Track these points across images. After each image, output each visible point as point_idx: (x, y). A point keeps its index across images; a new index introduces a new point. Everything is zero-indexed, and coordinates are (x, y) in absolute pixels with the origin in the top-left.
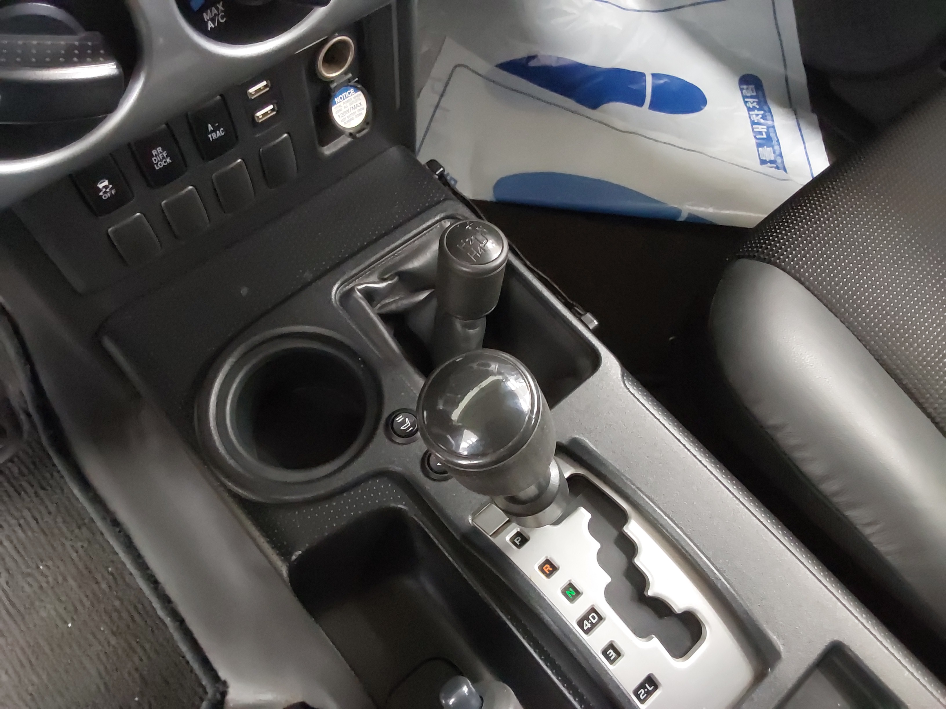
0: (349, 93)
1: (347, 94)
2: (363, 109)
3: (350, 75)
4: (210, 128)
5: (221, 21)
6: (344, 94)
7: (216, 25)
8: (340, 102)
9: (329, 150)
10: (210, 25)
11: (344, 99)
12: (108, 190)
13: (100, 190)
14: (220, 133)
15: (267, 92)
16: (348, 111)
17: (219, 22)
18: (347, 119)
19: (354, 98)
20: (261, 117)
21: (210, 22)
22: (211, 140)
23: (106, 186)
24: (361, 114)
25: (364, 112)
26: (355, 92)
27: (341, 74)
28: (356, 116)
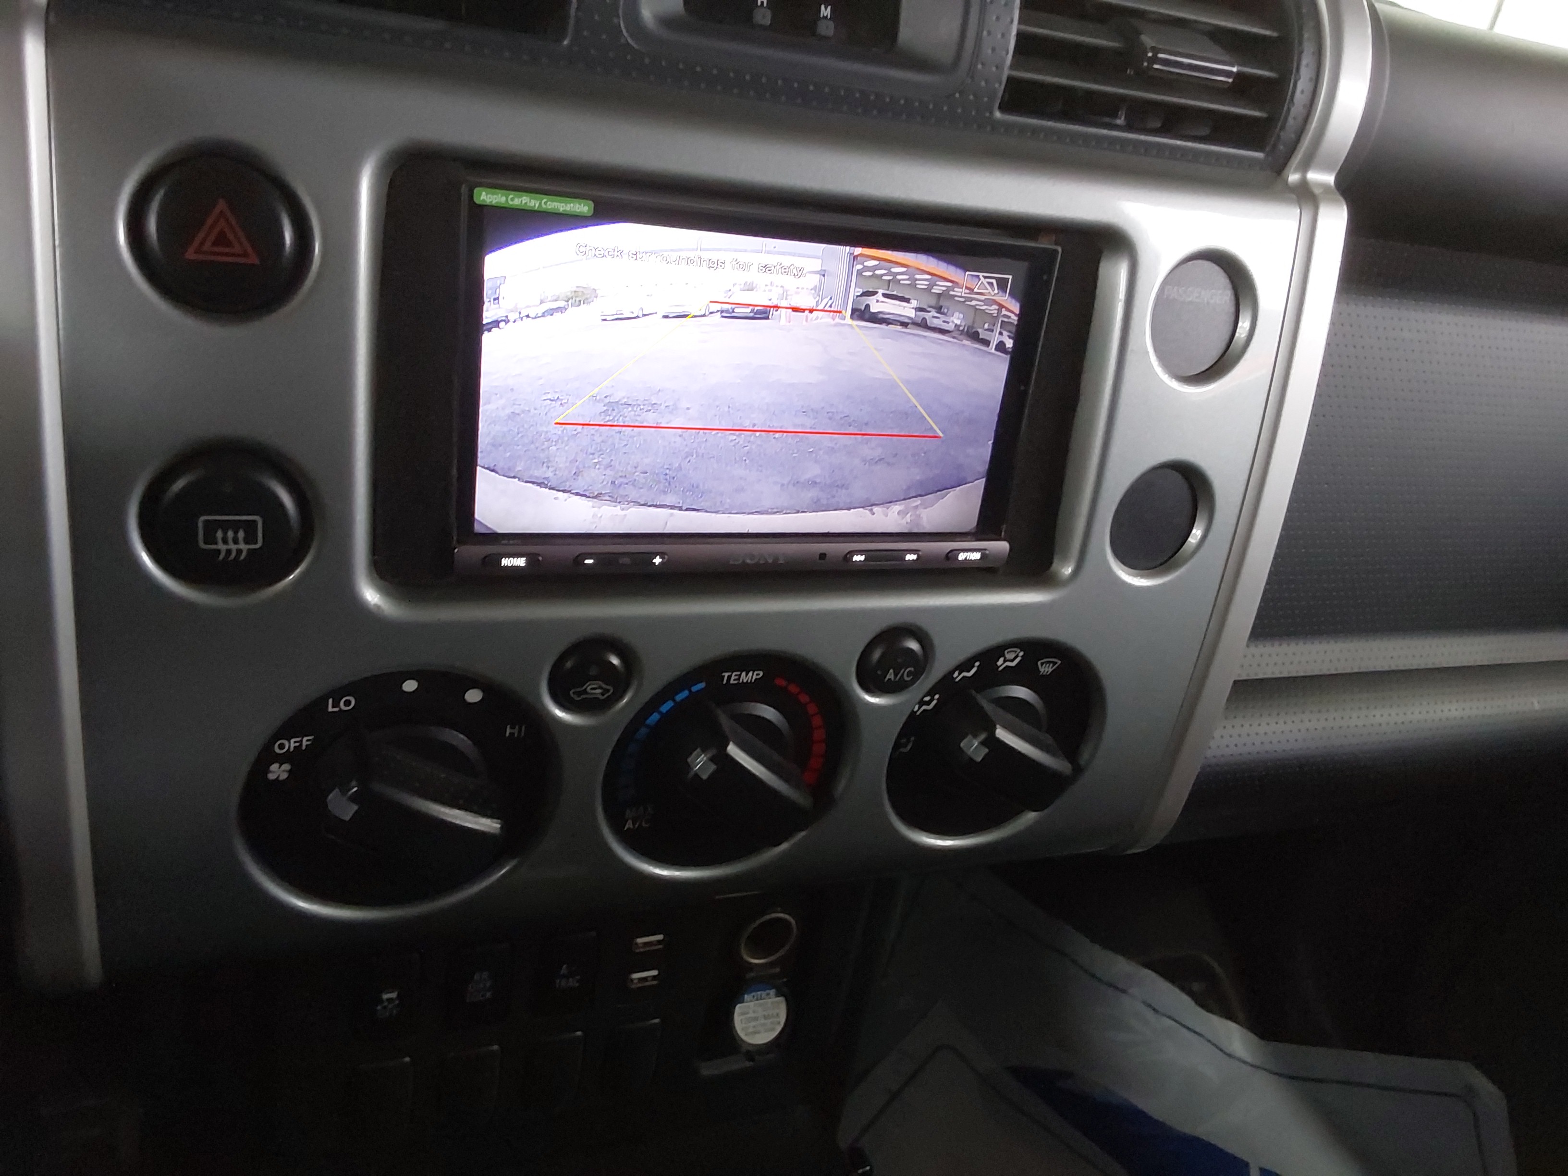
0: (768, 994)
1: (764, 993)
2: (779, 1023)
3: (778, 970)
4: (564, 970)
5: (644, 824)
6: (759, 993)
7: (636, 826)
8: (751, 1001)
9: (708, 1070)
10: (629, 825)
11: (757, 1000)
12: (390, 1006)
13: (381, 1001)
14: (573, 983)
15: (658, 950)
16: (756, 1019)
17: (640, 825)
18: (751, 1030)
19: (772, 1003)
20: (635, 981)
21: (630, 822)
22: (557, 986)
23: (392, 999)
24: (773, 1029)
25: (779, 1029)
26: (777, 995)
27: (766, 964)
28: (766, 1031)
